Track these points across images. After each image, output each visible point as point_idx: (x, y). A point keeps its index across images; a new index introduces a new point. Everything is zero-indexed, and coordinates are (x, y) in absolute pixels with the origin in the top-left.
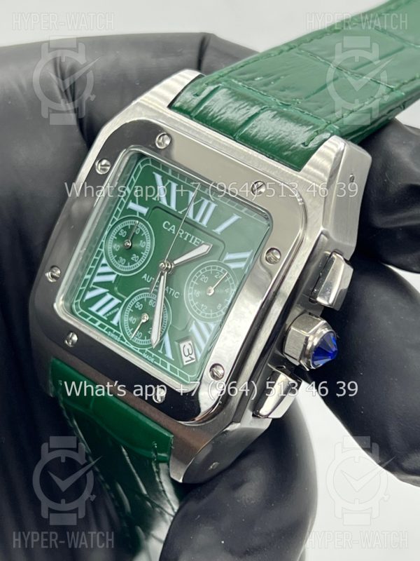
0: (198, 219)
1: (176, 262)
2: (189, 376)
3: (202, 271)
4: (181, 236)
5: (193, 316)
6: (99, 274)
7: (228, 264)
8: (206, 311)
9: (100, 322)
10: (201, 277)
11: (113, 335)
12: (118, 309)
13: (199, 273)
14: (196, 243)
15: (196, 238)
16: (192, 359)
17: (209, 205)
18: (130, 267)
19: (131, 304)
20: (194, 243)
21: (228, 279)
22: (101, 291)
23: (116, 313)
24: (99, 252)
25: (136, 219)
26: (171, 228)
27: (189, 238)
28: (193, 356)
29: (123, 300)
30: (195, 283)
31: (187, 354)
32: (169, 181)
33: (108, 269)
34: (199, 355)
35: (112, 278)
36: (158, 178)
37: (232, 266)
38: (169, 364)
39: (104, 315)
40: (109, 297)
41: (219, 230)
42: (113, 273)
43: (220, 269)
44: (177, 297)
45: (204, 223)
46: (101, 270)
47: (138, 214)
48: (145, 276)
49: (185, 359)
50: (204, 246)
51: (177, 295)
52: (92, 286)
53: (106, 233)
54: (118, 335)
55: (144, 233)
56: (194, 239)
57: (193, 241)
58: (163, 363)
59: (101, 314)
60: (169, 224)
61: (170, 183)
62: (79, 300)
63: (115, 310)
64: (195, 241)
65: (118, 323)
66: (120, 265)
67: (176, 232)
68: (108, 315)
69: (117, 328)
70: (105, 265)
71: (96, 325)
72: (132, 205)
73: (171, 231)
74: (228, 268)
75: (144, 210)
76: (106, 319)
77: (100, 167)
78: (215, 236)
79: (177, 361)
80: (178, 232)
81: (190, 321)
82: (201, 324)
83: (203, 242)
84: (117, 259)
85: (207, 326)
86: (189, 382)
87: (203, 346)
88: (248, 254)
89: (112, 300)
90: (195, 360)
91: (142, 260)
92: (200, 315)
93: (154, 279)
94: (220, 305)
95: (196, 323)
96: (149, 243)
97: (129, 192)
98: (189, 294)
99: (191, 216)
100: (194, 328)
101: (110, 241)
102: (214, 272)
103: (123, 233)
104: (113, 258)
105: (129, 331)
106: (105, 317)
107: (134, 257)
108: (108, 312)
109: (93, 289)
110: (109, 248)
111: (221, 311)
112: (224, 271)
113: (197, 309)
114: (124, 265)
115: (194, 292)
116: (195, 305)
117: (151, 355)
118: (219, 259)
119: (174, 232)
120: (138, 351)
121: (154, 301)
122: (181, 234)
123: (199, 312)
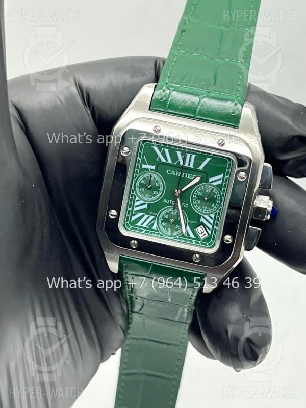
0: (186, 165)
1: (183, 190)
2: (207, 243)
4: (180, 176)
5: (200, 214)
6: (136, 206)
7: (211, 184)
8: (207, 209)
9: (145, 230)
10: (198, 193)
13: (196, 192)
16: (205, 234)
17: (191, 156)
18: (153, 198)
19: (161, 217)
21: (214, 191)
22: (141, 214)
23: (154, 223)
24: (132, 195)
25: (149, 172)
26: (172, 173)
27: (185, 175)
28: (205, 232)
29: (156, 216)
30: (195, 197)
31: (201, 233)
32: (163, 149)
33: (141, 202)
34: (210, 232)
35: (146, 206)
36: (156, 149)
37: (215, 184)
38: (193, 241)
40: (146, 216)
41: (201, 168)
42: (145, 204)
43: (208, 187)
45: (191, 166)
46: (136, 204)
47: (150, 170)
48: (165, 201)
49: (200, 235)
50: (197, 178)
51: (187, 206)
52: (133, 213)
53: (133, 184)
54: (159, 234)
55: (157, 179)
57: (187, 176)
58: (189, 241)
59: (144, 225)
60: (170, 171)
62: (128, 222)
63: (153, 222)
64: (189, 176)
65: (156, 228)
66: (147, 198)
67: (176, 174)
69: (157, 230)
70: (139, 200)
71: (143, 232)
72: (144, 166)
74: (213, 185)
75: (153, 167)
77: (123, 152)
78: (200, 171)
79: (197, 238)
80: (177, 174)
81: (199, 217)
82: (206, 217)
83: (193, 176)
84: (145, 196)
85: (210, 216)
86: (208, 246)
87: (210, 227)
88: (221, 176)
89: (149, 217)
90: (207, 235)
91: (160, 193)
92: (204, 212)
93: (171, 201)
94: (213, 204)
95: (203, 217)
96: (161, 183)
97: (140, 160)
98: (194, 203)
99: (181, 164)
100: (202, 219)
101: (137, 187)
102: (205, 189)
103: (143, 182)
104: (142, 196)
105: (164, 230)
106: (147, 227)
107: (155, 192)
108: (149, 224)
109: (135, 214)
110: (138, 191)
111: (215, 207)
112: (210, 187)
113: (201, 209)
114: (150, 198)
115: (196, 202)
116: (199, 208)
117: (182, 239)
118: (205, 182)
119: (174, 175)
120: (173, 239)
121: (174, 211)
122: (179, 174)
123: (202, 211)
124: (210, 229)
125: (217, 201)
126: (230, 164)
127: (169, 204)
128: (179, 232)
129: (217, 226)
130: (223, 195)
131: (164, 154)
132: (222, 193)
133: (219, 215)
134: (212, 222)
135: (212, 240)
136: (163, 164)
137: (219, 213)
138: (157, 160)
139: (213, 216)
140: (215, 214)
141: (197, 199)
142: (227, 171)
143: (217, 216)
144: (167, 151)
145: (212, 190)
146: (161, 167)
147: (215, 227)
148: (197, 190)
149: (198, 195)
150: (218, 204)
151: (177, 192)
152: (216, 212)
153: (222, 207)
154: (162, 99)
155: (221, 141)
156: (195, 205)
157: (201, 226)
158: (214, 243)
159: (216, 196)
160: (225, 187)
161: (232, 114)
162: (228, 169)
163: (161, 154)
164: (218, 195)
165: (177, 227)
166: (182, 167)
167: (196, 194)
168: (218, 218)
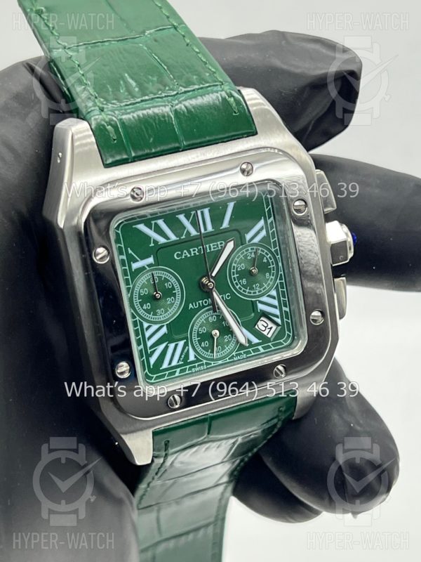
0: (203, 231)
2: (281, 341)
3: (235, 263)
4: (197, 254)
5: (253, 300)
6: (150, 337)
7: (251, 242)
8: (260, 287)
9: (178, 370)
10: (237, 268)
11: (197, 369)
12: (187, 347)
13: (234, 267)
14: (214, 248)
15: (211, 245)
16: (271, 328)
17: (202, 213)
18: (171, 311)
19: (195, 335)
20: (212, 250)
21: (260, 252)
22: (162, 347)
23: (188, 350)
25: (148, 271)
26: (184, 255)
28: (270, 325)
30: (235, 276)
31: (264, 329)
32: (153, 222)
33: (155, 327)
34: (279, 321)
35: (164, 330)
36: (142, 227)
37: (256, 240)
38: (260, 347)
39: (178, 362)
40: (172, 346)
41: (226, 224)
42: (161, 327)
43: (247, 251)
44: (230, 297)
45: (210, 228)
46: (148, 333)
47: (147, 267)
48: (191, 306)
49: (265, 333)
50: (228, 244)
51: (228, 296)
52: (149, 351)
53: (129, 303)
54: (203, 364)
55: (164, 276)
56: (210, 247)
57: (210, 249)
58: (254, 351)
59: (174, 363)
60: (180, 253)
61: (155, 223)
62: (147, 371)
63: (186, 350)
64: (212, 247)
65: (196, 357)
66: (161, 316)
67: (190, 253)
68: (181, 359)
69: (197, 360)
70: (149, 327)
71: (177, 374)
72: (135, 266)
73: (186, 256)
74: (254, 244)
75: (151, 260)
77: (98, 258)
78: (226, 231)
79: (264, 339)
80: (192, 252)
81: (254, 304)
82: (261, 299)
83: (219, 243)
84: (155, 314)
85: (269, 296)
86: (285, 344)
87: (277, 312)
88: (262, 223)
89: (176, 345)
90: (274, 327)
91: (179, 296)
92: (257, 294)
93: (201, 302)
94: (267, 274)
95: (260, 302)
97: (124, 258)
98: (237, 287)
99: (194, 232)
100: (260, 307)
101: (137, 306)
102: (246, 256)
103: (145, 292)
104: (150, 317)
105: (207, 354)
106: (181, 363)
107: (169, 300)
108: (180, 357)
109: (152, 353)
110: (141, 312)
111: (271, 277)
112: (252, 249)
113: (252, 292)
114: (165, 313)
115: (240, 283)
116: (248, 291)
117: (241, 354)
118: (242, 245)
119: (189, 256)
120: (228, 361)
121: (212, 316)
122: (196, 252)
123: (255, 293)
124: (277, 317)
125: (271, 266)
127: (200, 308)
128: (232, 345)
129: (285, 306)
130: (276, 251)
131: (159, 231)
132: (273, 250)
133: (282, 287)
134: (275, 302)
135: (287, 332)
136: (165, 246)
137: (281, 283)
138: (152, 245)
139: (274, 293)
140: (277, 288)
141: (239, 278)
142: (266, 210)
143: (280, 290)
144: (161, 223)
145: (256, 253)
146: (162, 254)
147: (284, 309)
148: (233, 264)
149: (239, 270)
150: (274, 270)
151: (210, 282)
152: (277, 285)
153: (282, 273)
154: (114, 140)
155: (244, 166)
156: (241, 289)
157: (262, 319)
158: (291, 334)
159: (267, 259)
160: (274, 237)
161: (234, 114)
162: (268, 206)
163: (155, 231)
164: (268, 257)
165: (227, 338)
166: (195, 238)
167: (235, 271)
168: (283, 292)
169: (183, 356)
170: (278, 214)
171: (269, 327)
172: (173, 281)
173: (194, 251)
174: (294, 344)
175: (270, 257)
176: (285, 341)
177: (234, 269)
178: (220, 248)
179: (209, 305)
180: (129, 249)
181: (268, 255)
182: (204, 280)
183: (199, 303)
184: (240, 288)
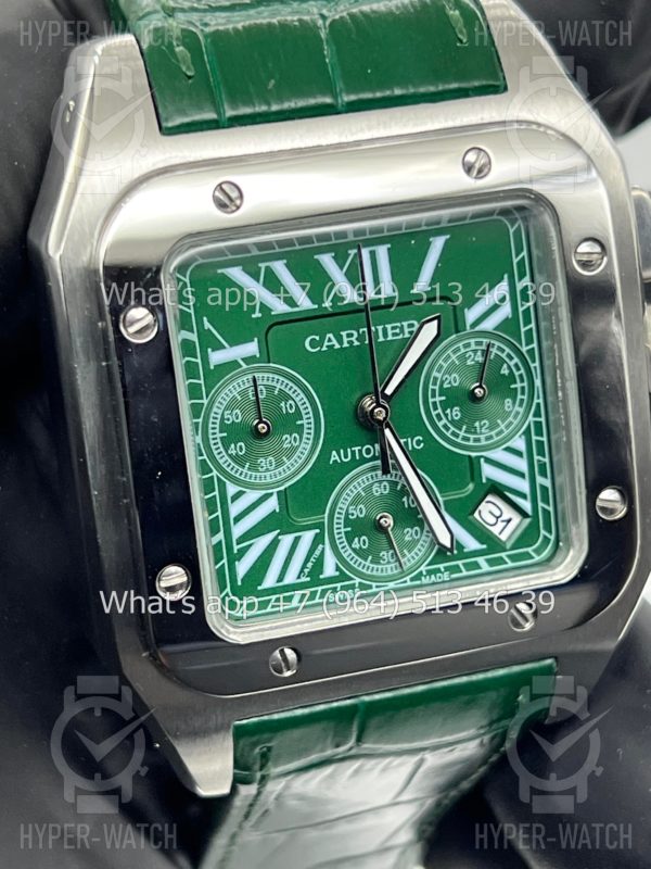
1: (389, 391)
2: (530, 550)
3: (439, 371)
4: (356, 343)
5: (473, 454)
6: (239, 518)
7: (477, 329)
8: (491, 428)
10: (442, 382)
12: (320, 547)
13: (436, 379)
14: (394, 335)
15: (389, 326)
16: (509, 521)
17: (373, 255)
18: (291, 464)
19: (339, 520)
20: (390, 338)
21: (494, 351)
22: (263, 542)
23: (322, 553)
25: (244, 373)
26: (326, 343)
28: (508, 513)
29: (320, 526)
30: (438, 399)
31: (493, 520)
32: (263, 266)
33: (252, 496)
34: (526, 505)
35: (272, 504)
37: (489, 324)
38: (481, 560)
39: (299, 577)
40: (287, 540)
42: (266, 497)
43: (466, 346)
44: (422, 445)
46: (235, 510)
47: (242, 363)
48: (334, 456)
49: (495, 530)
51: (418, 443)
52: (236, 548)
53: (198, 439)
54: (352, 587)
55: (278, 386)
56: (385, 330)
57: (385, 335)
58: (468, 567)
59: (290, 579)
60: (317, 338)
61: (267, 268)
62: (228, 590)
63: (317, 552)
64: (390, 332)
65: (338, 569)
66: (267, 474)
67: (340, 342)
68: (306, 571)
69: (342, 577)
70: (238, 494)
72: (216, 358)
73: (331, 347)
74: (484, 333)
75: (252, 348)
76: (308, 579)
77: (132, 330)
79: (491, 543)
80: (345, 340)
81: (473, 466)
82: (499, 455)
83: (405, 324)
84: (254, 467)
85: (509, 450)
86: (537, 558)
87: (523, 485)
89: (297, 540)
90: (516, 519)
91: (309, 433)
92: (483, 443)
93: (357, 449)
94: (508, 402)
95: (488, 460)
96: (300, 397)
97: (194, 337)
98: (440, 424)
100: (488, 472)
101: (217, 448)
102: (463, 358)
103: (236, 416)
104: (244, 473)
105: (365, 564)
106: (304, 579)
107: (288, 440)
108: (304, 566)
109: (242, 552)
110: (224, 460)
111: (517, 408)
112: (478, 344)
113: (472, 437)
114: (276, 467)
115: (446, 415)
116: (462, 434)
117: (439, 570)
118: (457, 331)
119: (337, 346)
120: (409, 583)
121: (380, 482)
122: (353, 339)
123: (477, 440)
124: (523, 496)
125: (518, 385)
126: (517, 233)
127: (355, 463)
128: (421, 549)
129: (544, 474)
130: (531, 352)
131: (273, 284)
132: (524, 349)
133: (539, 433)
134: (522, 464)
135: (543, 532)
136: (286, 320)
137: (538, 425)
139: (519, 443)
140: (527, 433)
141: (445, 405)
142: (515, 261)
143: (534, 438)
144: (280, 268)
145: (486, 353)
146: (277, 333)
147: (540, 480)
148: (435, 374)
149: (445, 386)
150: (523, 393)
151: (379, 405)
152: (529, 426)
153: (541, 401)
154: (190, 77)
155: (471, 157)
156: (447, 429)
157: (489, 498)
158: (552, 537)
159: (509, 367)
160: (526, 322)
161: (458, 44)
162: (519, 250)
163: (265, 285)
164: (512, 363)
165: (409, 533)
166: (354, 310)
167: (437, 388)
168: (540, 444)
169: (310, 565)
170: (540, 272)
171: (506, 516)
172: (299, 398)
173: (350, 338)
174: (557, 559)
175: (516, 365)
176: (538, 552)
177: (435, 384)
178: (407, 335)
179: (374, 458)
180: (205, 319)
181: (511, 358)
182: (368, 403)
183: (353, 453)
184: (445, 426)
